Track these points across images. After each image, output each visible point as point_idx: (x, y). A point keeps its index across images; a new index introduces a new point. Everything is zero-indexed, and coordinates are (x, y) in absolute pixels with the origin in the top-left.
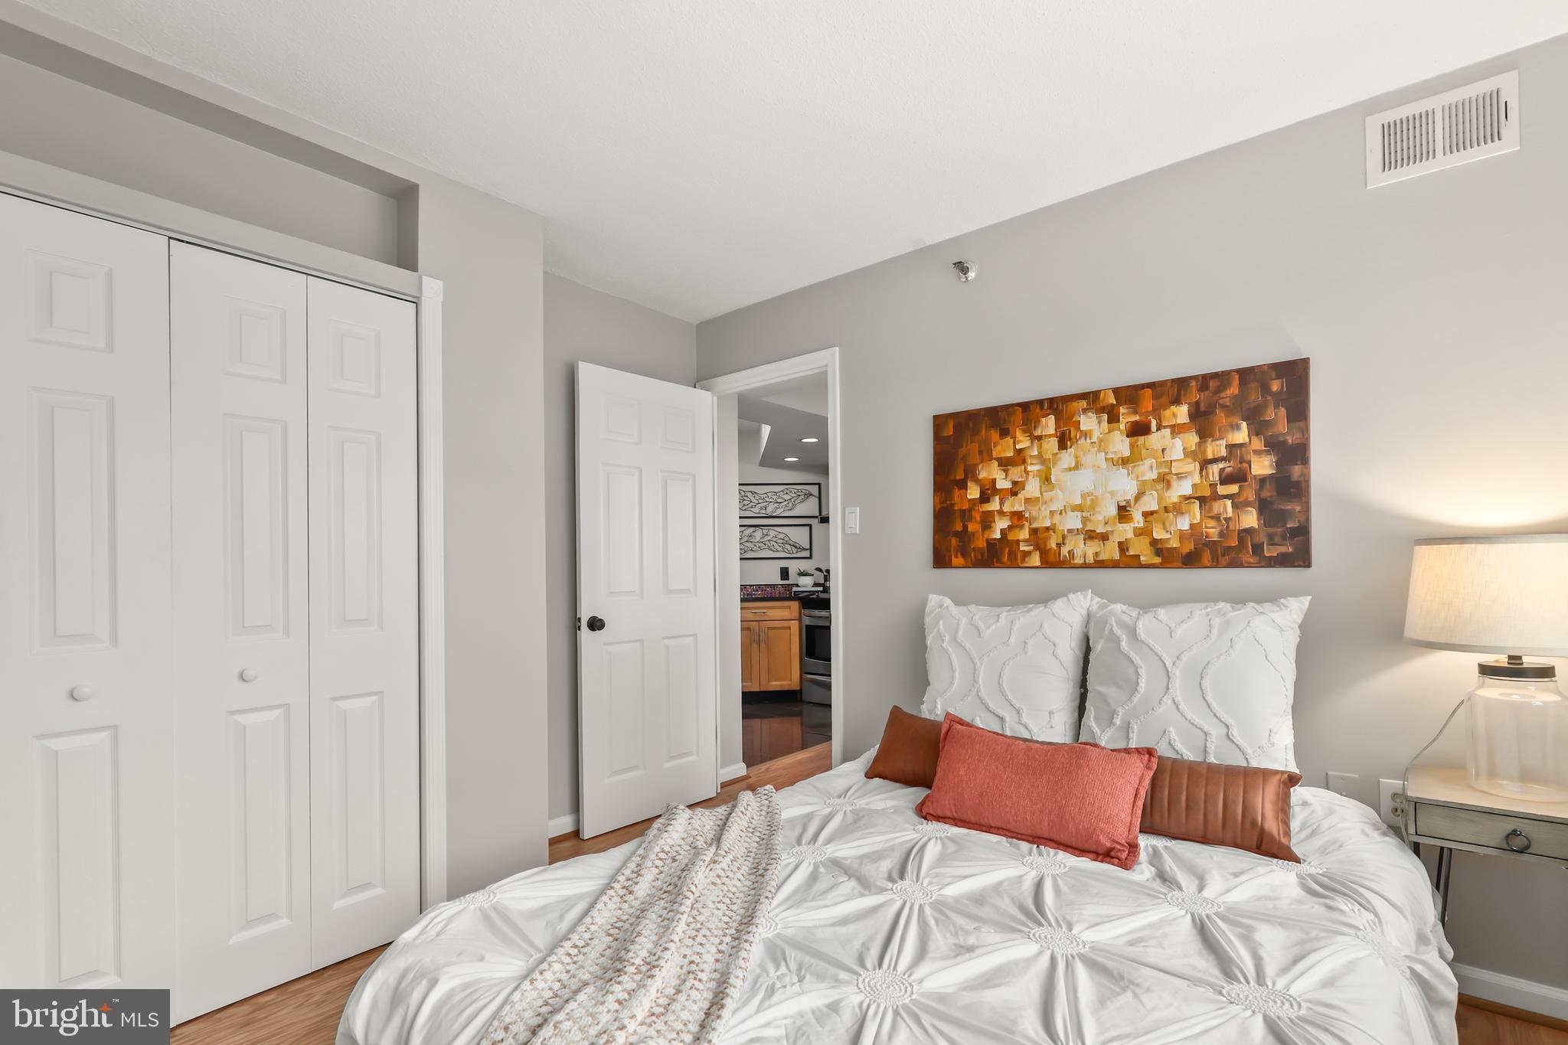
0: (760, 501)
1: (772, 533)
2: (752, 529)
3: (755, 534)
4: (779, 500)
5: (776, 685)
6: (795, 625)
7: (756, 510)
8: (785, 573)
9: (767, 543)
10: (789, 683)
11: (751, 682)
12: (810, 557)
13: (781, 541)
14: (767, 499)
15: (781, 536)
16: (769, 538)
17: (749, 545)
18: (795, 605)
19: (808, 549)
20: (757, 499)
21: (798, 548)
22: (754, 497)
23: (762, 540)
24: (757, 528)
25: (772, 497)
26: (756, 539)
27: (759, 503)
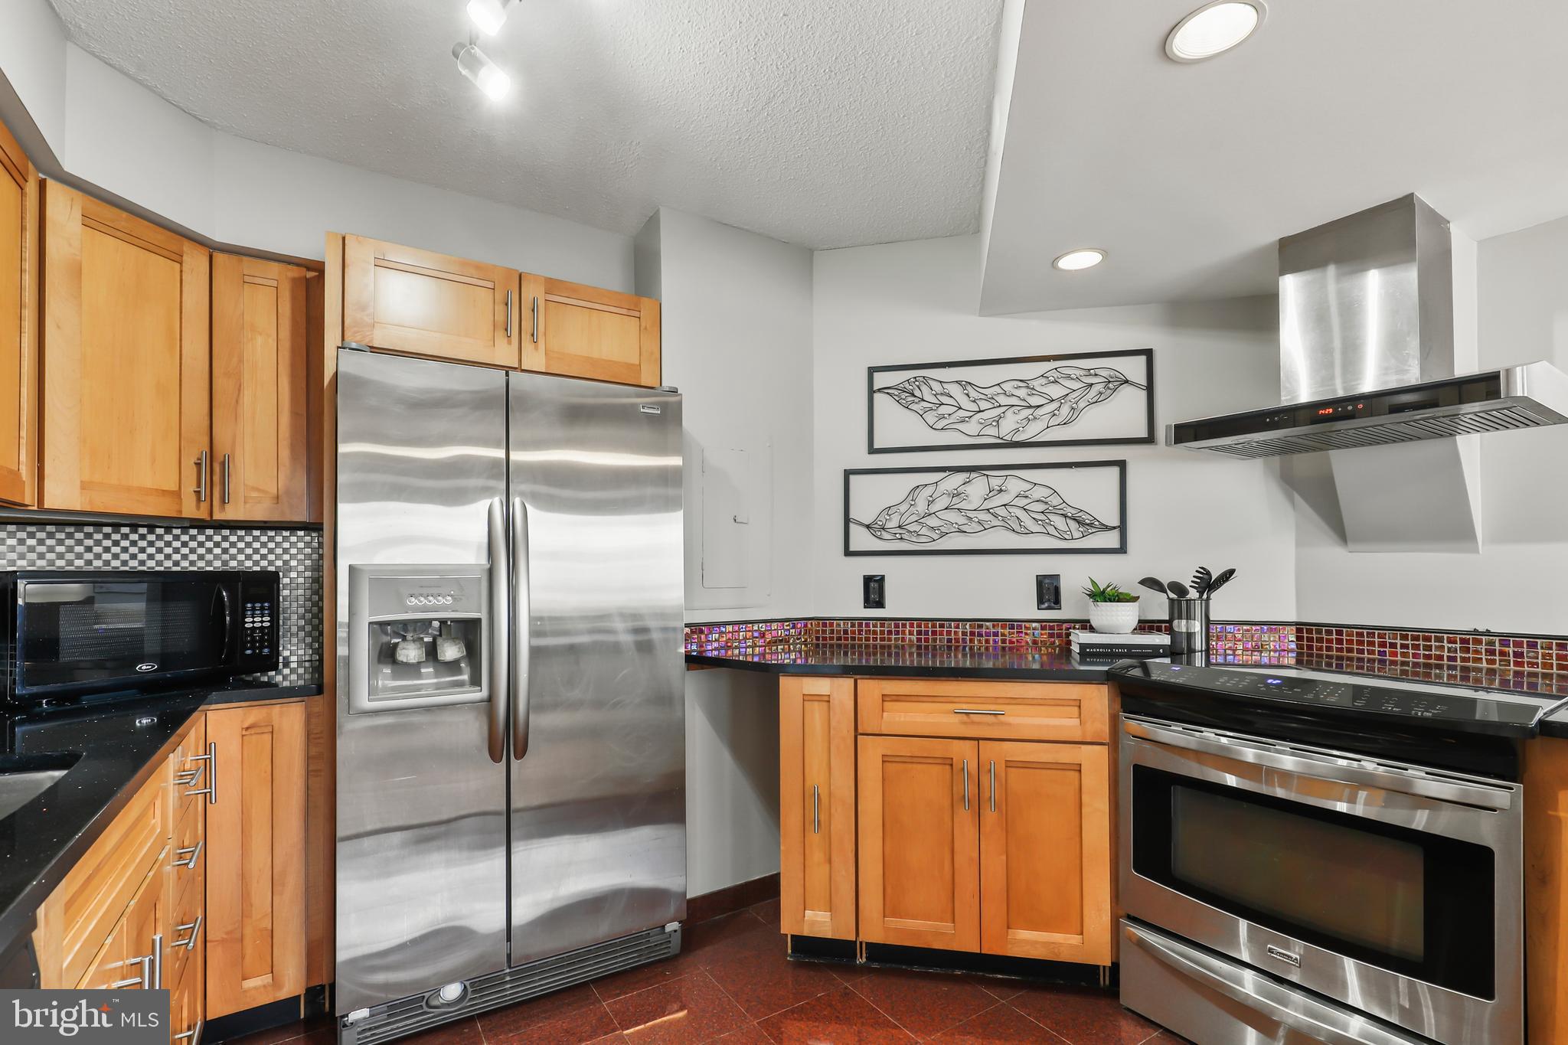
0: (984, 405)
1: (1015, 485)
2: (961, 477)
3: (969, 489)
4: (1035, 401)
5: (1034, 943)
6: (1095, 762)
7: (972, 427)
8: (1048, 591)
9: (1002, 512)
10: (1074, 939)
11: (954, 922)
12: (1122, 549)
13: (1041, 507)
14: (1003, 400)
15: (1039, 493)
16: (1004, 498)
17: (952, 516)
19: (1114, 528)
20: (974, 401)
21: (1088, 524)
22: (967, 395)
23: (987, 505)
24: (974, 475)
25: (1017, 392)
26: (970, 502)
27: (980, 411)
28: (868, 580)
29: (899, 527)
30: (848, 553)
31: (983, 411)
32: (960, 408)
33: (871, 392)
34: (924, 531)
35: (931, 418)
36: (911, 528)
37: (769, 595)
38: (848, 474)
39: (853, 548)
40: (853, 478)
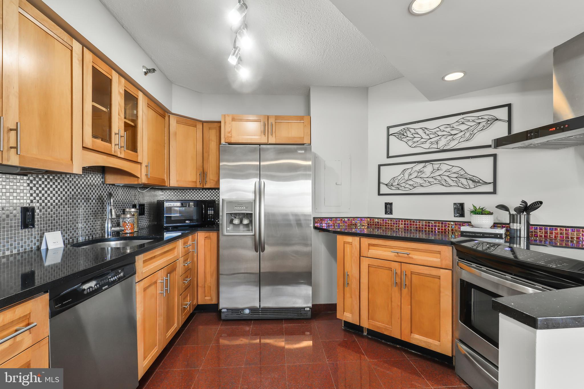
0: (432, 136)
1: (444, 167)
2: (422, 165)
3: (425, 170)
4: (453, 132)
6: (446, 275)
7: (427, 145)
8: (460, 210)
9: (439, 178)
12: (494, 192)
13: (456, 175)
14: (440, 133)
15: (455, 170)
16: (440, 173)
17: (419, 180)
18: (447, 252)
19: (490, 183)
20: (428, 135)
21: (477, 182)
22: (425, 133)
23: (432, 175)
24: (427, 164)
25: (446, 130)
26: (426, 174)
27: (430, 139)
28: (386, 204)
29: (398, 185)
30: (379, 194)
31: (432, 138)
32: (422, 138)
33: (388, 135)
34: (407, 186)
35: (410, 143)
36: (402, 185)
37: (349, 209)
38: (380, 166)
39: (381, 193)
40: (381, 167)
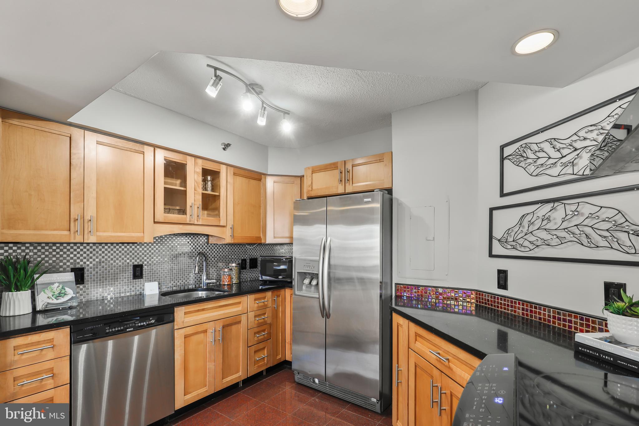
1: (586, 209)
2: (549, 206)
3: (554, 215)
9: (575, 231)
13: (606, 226)
14: (578, 145)
15: (605, 214)
16: (577, 220)
17: (543, 235)
20: (558, 150)
22: (554, 147)
23: (565, 225)
24: (556, 204)
25: (590, 136)
26: (556, 223)
27: (563, 157)
28: (499, 272)
29: (513, 241)
30: (491, 255)
31: (565, 156)
32: (550, 158)
33: (502, 159)
34: (526, 243)
35: (532, 168)
36: (521, 241)
37: (447, 275)
38: (491, 210)
39: (494, 253)
40: (495, 212)
